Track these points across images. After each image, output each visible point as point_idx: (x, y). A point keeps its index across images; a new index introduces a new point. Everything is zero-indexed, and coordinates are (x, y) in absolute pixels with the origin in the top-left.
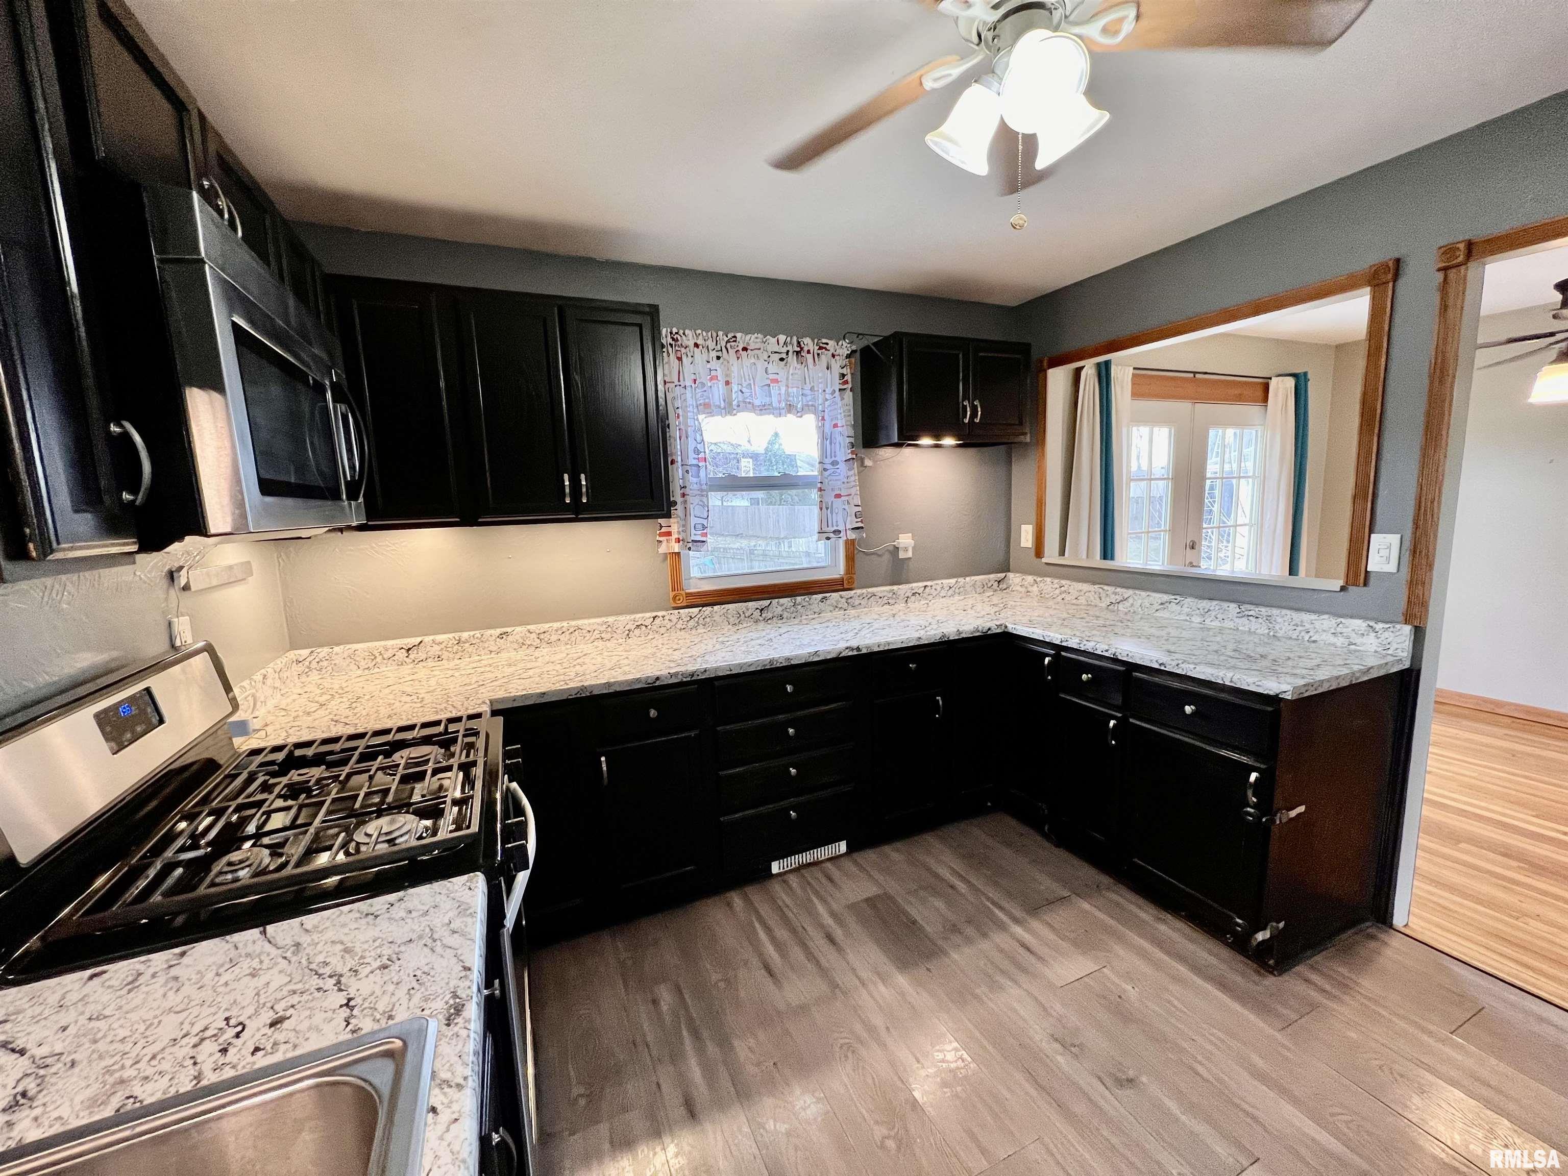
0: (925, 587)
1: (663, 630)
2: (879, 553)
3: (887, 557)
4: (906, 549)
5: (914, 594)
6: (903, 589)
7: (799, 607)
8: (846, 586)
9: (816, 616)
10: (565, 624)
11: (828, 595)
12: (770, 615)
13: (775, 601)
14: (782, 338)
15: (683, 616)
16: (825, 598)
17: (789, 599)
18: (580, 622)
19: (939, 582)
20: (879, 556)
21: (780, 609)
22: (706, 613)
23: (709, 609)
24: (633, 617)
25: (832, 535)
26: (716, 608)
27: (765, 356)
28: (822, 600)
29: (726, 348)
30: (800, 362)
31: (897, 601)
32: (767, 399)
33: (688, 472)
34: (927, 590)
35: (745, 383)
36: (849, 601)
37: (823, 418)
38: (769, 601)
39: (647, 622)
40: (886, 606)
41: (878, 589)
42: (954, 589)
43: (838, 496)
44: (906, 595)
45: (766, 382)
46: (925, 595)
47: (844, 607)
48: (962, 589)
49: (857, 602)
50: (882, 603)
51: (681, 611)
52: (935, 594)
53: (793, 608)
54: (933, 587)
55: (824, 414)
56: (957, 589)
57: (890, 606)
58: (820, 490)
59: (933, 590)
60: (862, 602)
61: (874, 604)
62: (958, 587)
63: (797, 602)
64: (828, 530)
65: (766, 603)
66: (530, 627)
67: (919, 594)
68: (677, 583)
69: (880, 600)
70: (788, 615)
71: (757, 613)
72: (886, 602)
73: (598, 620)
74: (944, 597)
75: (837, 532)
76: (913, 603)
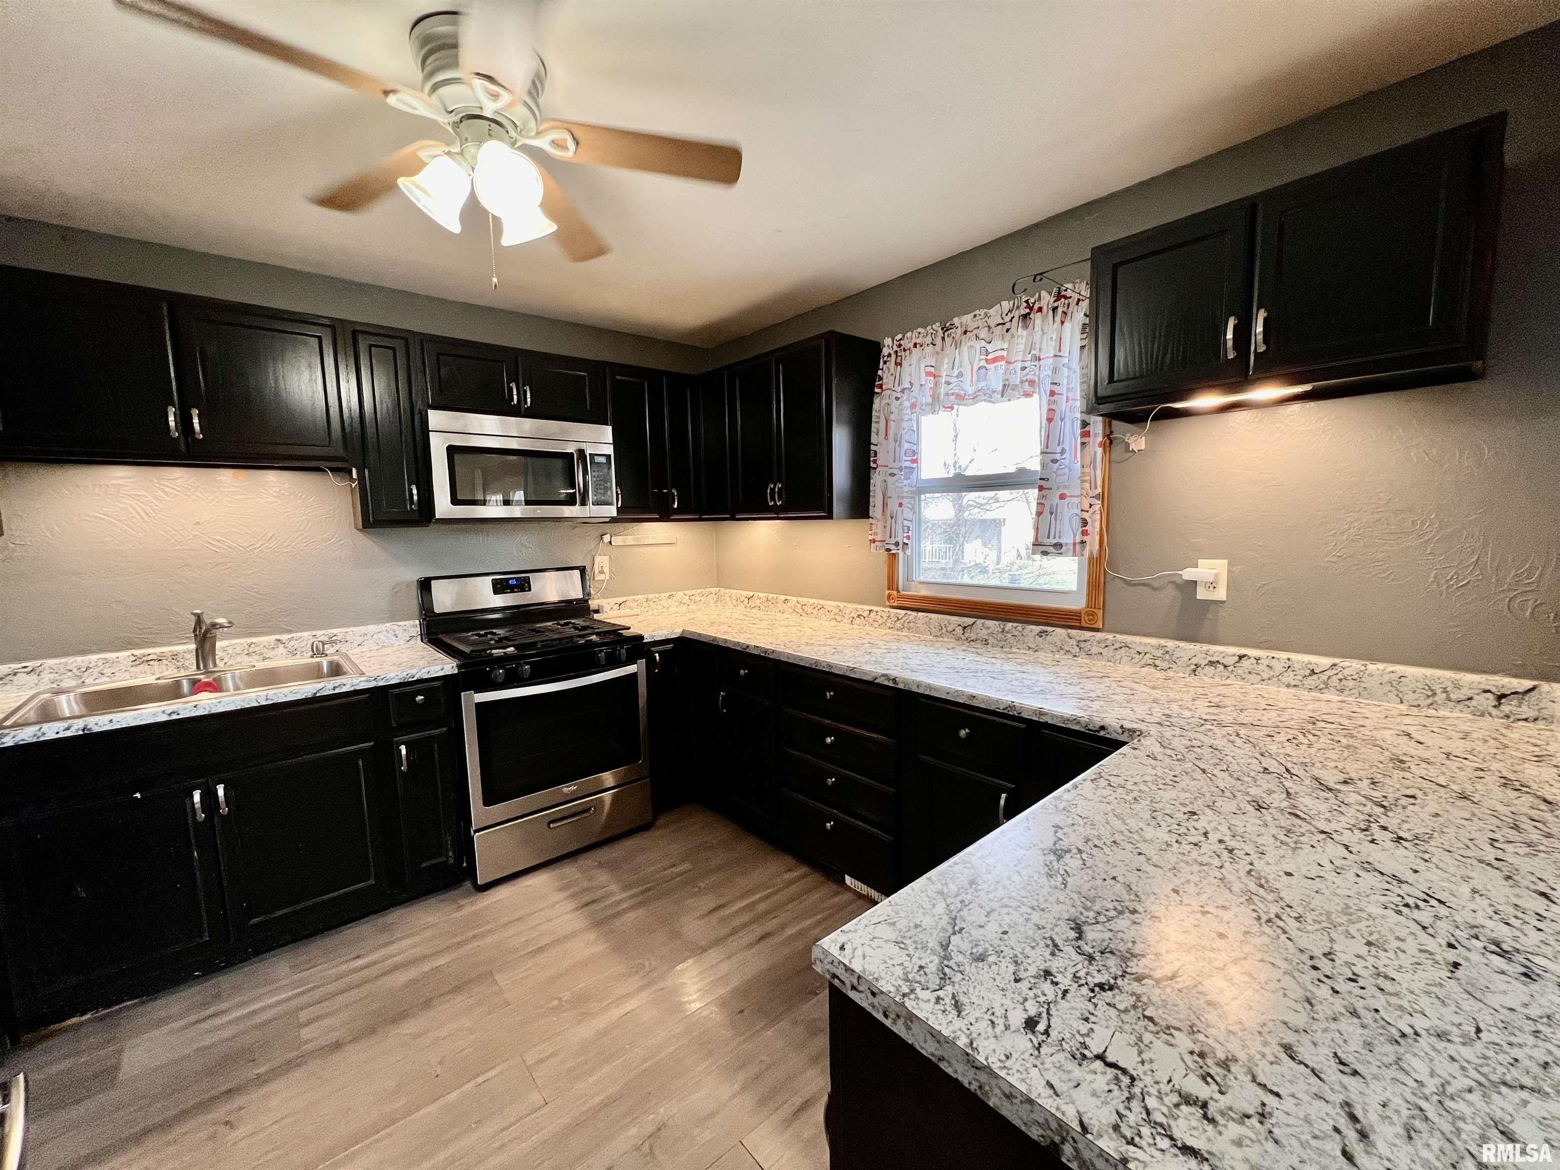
0: (1241, 657)
1: (876, 625)
2: (1156, 585)
3: (1170, 593)
4: (1213, 585)
5: (1211, 663)
6: (1187, 649)
7: (1009, 635)
8: (1084, 624)
9: (1030, 652)
10: (816, 601)
11: (1050, 629)
12: (973, 636)
13: (980, 622)
14: (1006, 305)
15: (892, 615)
16: (1044, 632)
17: (997, 623)
18: (825, 602)
19: (1284, 655)
20: (1154, 589)
21: (985, 632)
22: (911, 617)
23: (914, 613)
24: (857, 606)
25: (1052, 549)
26: (920, 614)
27: (983, 333)
28: (1040, 634)
29: (943, 338)
30: (1026, 327)
31: (1174, 666)
32: (982, 384)
33: (893, 475)
34: (1245, 663)
35: (956, 372)
36: (1082, 645)
37: (1052, 393)
38: (973, 620)
39: (866, 614)
40: (1146, 669)
41: (1137, 639)
42: (1326, 678)
43: (1062, 497)
44: (1194, 661)
45: (983, 363)
46: (1240, 671)
47: (1073, 651)
48: (1351, 684)
49: (1095, 650)
50: (1143, 662)
51: (892, 610)
52: (1265, 676)
53: (1000, 635)
54: (1265, 662)
55: (1055, 388)
56: (1335, 679)
57: (1152, 670)
58: (1041, 488)
59: (1262, 667)
60: (1104, 651)
61: (1125, 659)
62: (1340, 676)
63: (1007, 629)
64: (1047, 541)
65: (970, 621)
66: (800, 599)
67: (1225, 666)
68: (892, 583)
69: (1137, 656)
70: (996, 642)
71: (959, 630)
72: (1150, 662)
73: (835, 603)
74: (1288, 686)
75: (1058, 546)
76: (1207, 676)
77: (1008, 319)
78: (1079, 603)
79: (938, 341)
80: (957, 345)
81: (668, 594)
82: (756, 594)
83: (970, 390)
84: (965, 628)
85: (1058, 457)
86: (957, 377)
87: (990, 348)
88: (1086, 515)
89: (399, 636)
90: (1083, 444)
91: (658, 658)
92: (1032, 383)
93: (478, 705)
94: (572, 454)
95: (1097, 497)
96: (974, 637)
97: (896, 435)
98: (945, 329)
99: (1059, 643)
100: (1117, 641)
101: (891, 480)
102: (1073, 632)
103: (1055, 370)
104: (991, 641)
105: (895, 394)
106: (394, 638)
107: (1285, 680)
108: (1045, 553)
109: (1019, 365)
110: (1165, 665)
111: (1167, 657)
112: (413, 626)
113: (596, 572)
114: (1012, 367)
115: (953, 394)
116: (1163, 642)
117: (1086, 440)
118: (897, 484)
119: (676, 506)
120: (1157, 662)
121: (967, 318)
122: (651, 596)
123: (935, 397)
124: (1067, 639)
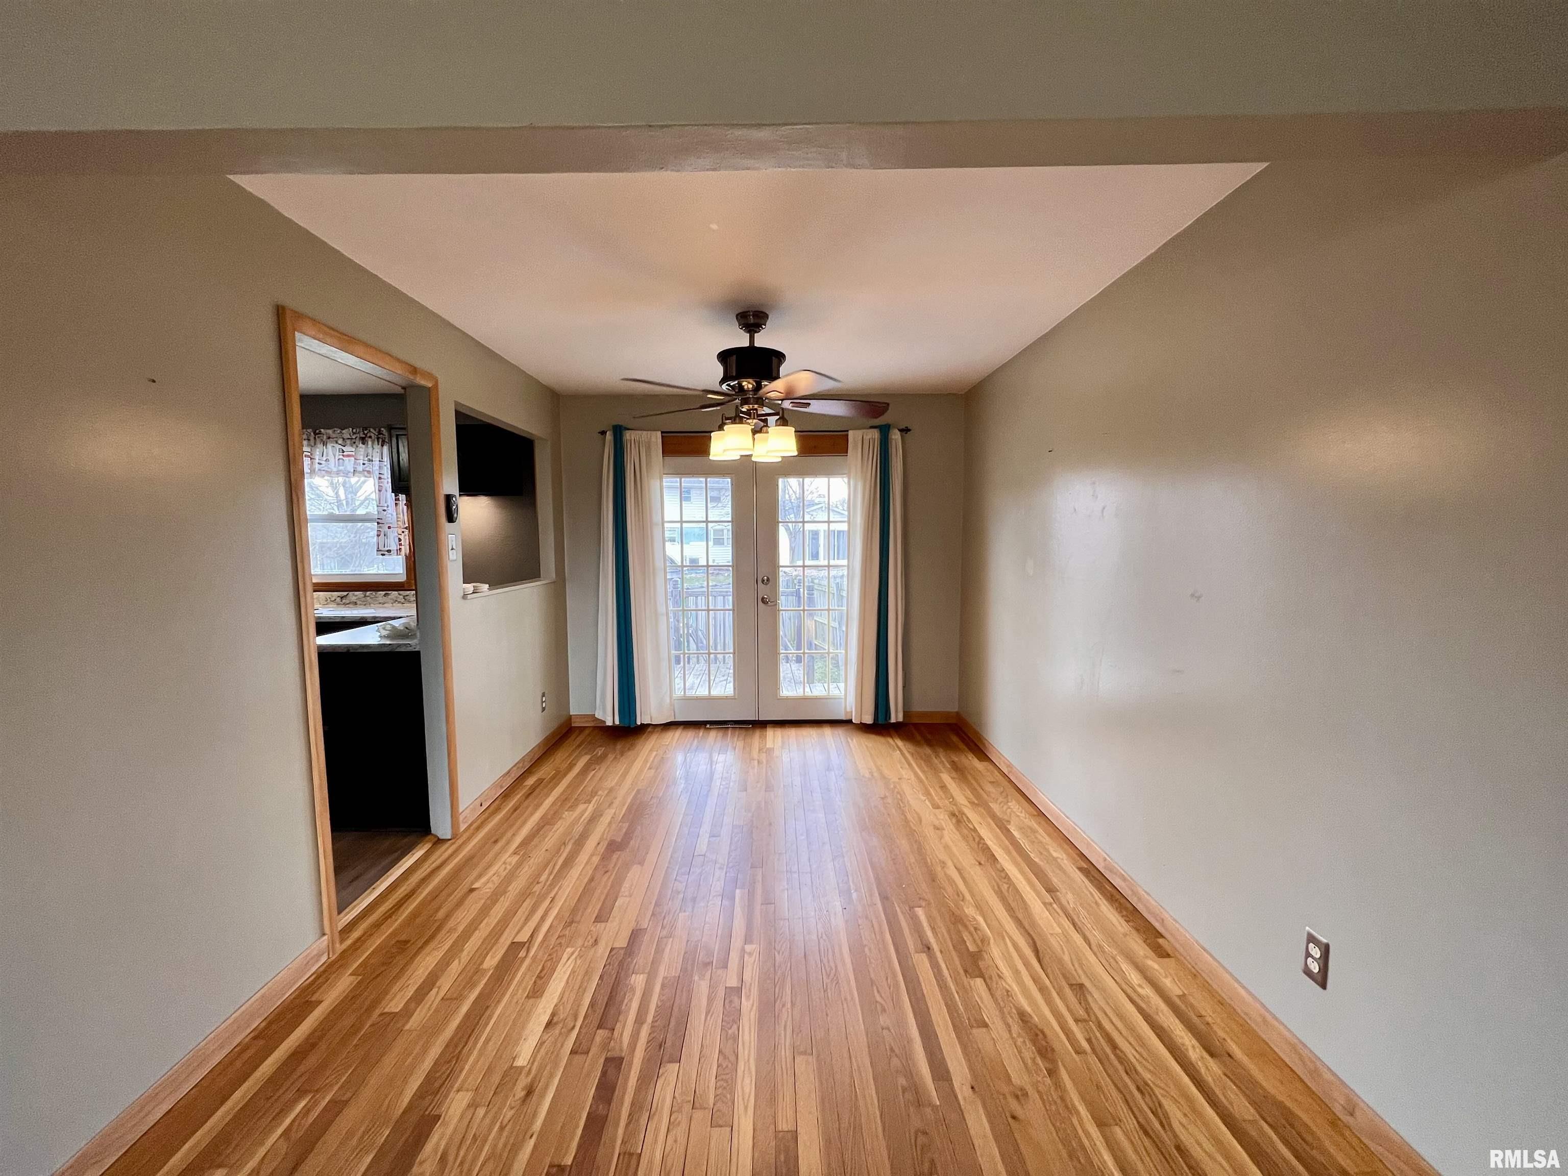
7: (368, 598)
8: (405, 588)
11: (389, 592)
14: (351, 430)
21: (354, 598)
25: (386, 553)
27: (340, 441)
28: (385, 595)
29: (315, 438)
30: (363, 443)
32: (341, 468)
35: (325, 459)
36: (405, 597)
37: (380, 478)
43: (389, 528)
45: (341, 457)
47: (401, 601)
49: (411, 599)
53: (363, 599)
55: (381, 476)
58: (378, 523)
63: (367, 595)
64: (383, 549)
65: (345, 593)
71: (338, 599)
75: (389, 551)
77: (354, 437)
78: (403, 578)
79: (312, 438)
80: (325, 444)
83: (335, 470)
84: (342, 597)
85: (385, 508)
86: (325, 461)
87: (344, 449)
88: (400, 536)
90: (396, 504)
92: (369, 472)
95: (406, 528)
96: (348, 602)
98: (315, 434)
99: (394, 598)
102: (401, 592)
103: (380, 467)
104: (358, 602)
108: (383, 555)
109: (362, 462)
114: (358, 461)
115: (324, 470)
117: (397, 502)
121: (330, 432)
123: (312, 470)
124: (397, 596)
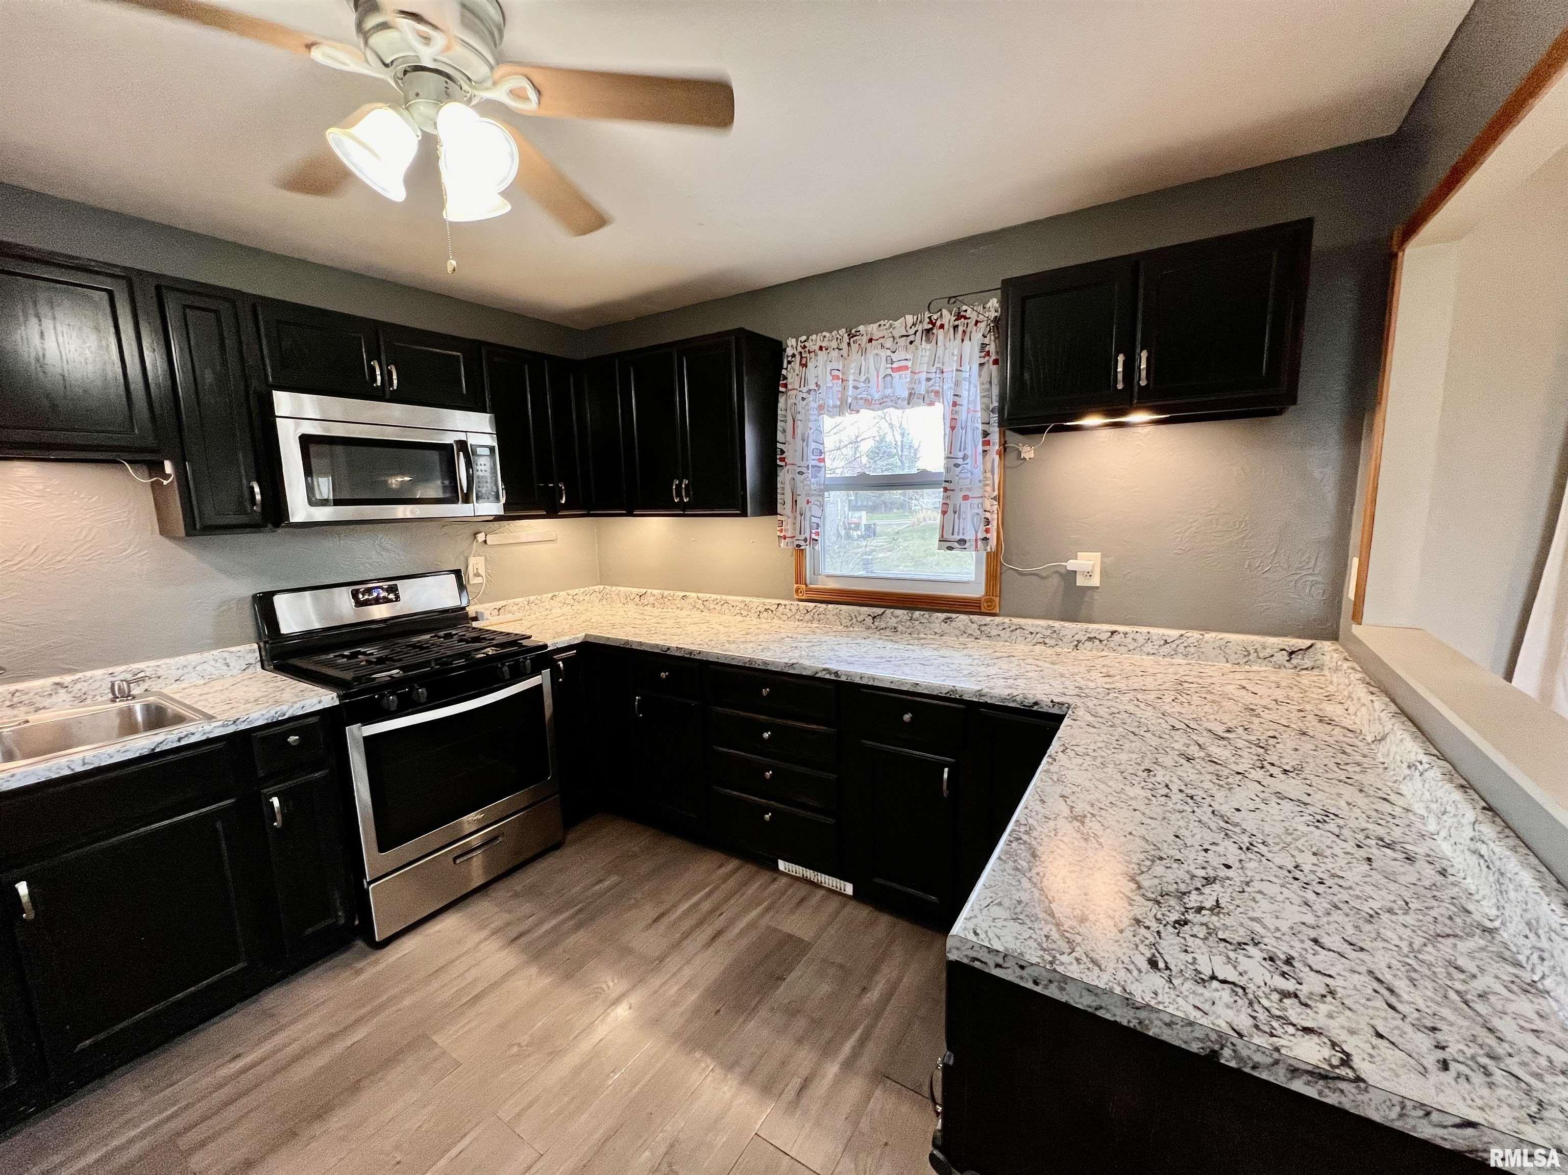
0: (1113, 633)
1: (785, 617)
2: (1044, 574)
3: (1055, 580)
4: (1089, 575)
5: (1090, 639)
6: (1070, 628)
7: (917, 623)
8: (983, 610)
9: (937, 637)
10: (719, 597)
11: (954, 616)
12: (883, 625)
13: (889, 611)
14: (910, 319)
15: (801, 608)
16: (949, 618)
17: (905, 612)
18: (729, 598)
19: (1144, 630)
20: (1043, 578)
21: (894, 620)
22: (821, 610)
23: (824, 606)
24: (763, 600)
25: (956, 545)
26: (830, 606)
27: (889, 343)
28: (946, 620)
29: (849, 344)
30: (928, 341)
31: (1060, 643)
32: (888, 391)
33: (801, 473)
34: (1116, 637)
35: (863, 378)
36: (983, 628)
37: (955, 404)
38: (883, 610)
39: (774, 608)
40: (1038, 646)
41: (1030, 621)
42: (1175, 646)
43: (966, 498)
44: (1076, 638)
45: (889, 371)
46: (1112, 644)
47: (975, 634)
48: (1192, 650)
49: (994, 632)
50: (1034, 641)
51: (800, 603)
52: (1131, 647)
53: (908, 623)
54: (1130, 636)
55: (957, 399)
56: (1181, 648)
57: (1042, 647)
58: (946, 490)
59: (1129, 640)
60: (1002, 633)
61: (1020, 639)
62: (1185, 644)
63: (914, 617)
64: (951, 537)
65: (879, 611)
66: (700, 595)
67: (1101, 641)
68: (800, 577)
69: (1029, 636)
70: (904, 629)
71: (869, 620)
72: (1041, 640)
73: (740, 598)
74: (1148, 654)
75: (962, 542)
76: (1087, 651)
77: (912, 331)
78: (978, 591)
79: (844, 345)
80: (863, 351)
81: (550, 595)
82: (649, 591)
83: (877, 396)
84: (875, 617)
85: (960, 461)
86: (864, 382)
87: (895, 357)
88: (988, 515)
89: (231, 664)
90: (984, 451)
91: (561, 665)
92: (937, 393)
93: (366, 739)
94: (451, 445)
95: (994, 498)
97: (803, 435)
98: (851, 336)
99: (962, 628)
100: (1012, 624)
101: (799, 478)
102: (975, 618)
103: (957, 384)
104: (900, 628)
105: (801, 395)
106: (225, 668)
107: (1145, 649)
108: (950, 548)
109: (924, 376)
110: (1053, 642)
111: (1055, 635)
112: (250, 651)
113: (471, 575)
114: (916, 377)
115: (862, 399)
116: (1051, 623)
117: (987, 448)
118: (805, 482)
119: (563, 501)
120: (1047, 640)
121: (873, 329)
122: (532, 598)
123: (843, 400)
124: (970, 624)
